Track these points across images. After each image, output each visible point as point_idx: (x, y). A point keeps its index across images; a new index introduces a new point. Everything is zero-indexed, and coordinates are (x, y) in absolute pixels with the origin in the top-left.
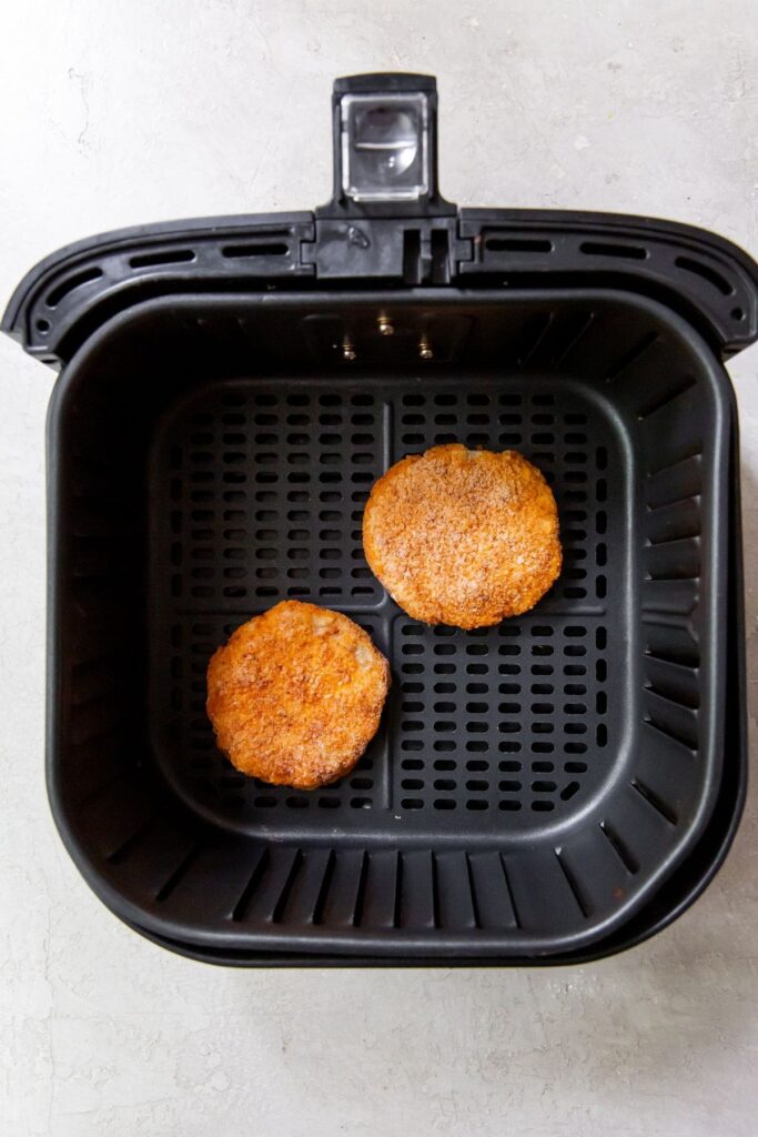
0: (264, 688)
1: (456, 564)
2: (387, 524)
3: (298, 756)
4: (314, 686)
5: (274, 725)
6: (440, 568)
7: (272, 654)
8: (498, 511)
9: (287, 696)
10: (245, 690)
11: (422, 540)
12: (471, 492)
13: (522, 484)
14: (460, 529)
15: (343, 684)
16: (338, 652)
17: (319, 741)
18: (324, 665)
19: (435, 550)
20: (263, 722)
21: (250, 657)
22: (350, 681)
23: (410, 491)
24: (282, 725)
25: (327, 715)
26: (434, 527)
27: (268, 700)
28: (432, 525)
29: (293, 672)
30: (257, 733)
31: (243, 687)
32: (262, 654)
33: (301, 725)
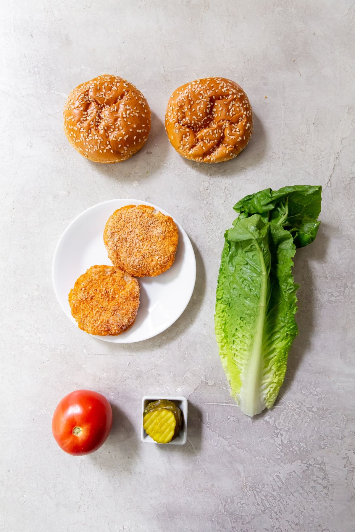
0: (92, 299)
1: (133, 251)
2: (114, 227)
3: (111, 321)
4: (111, 294)
5: (99, 312)
6: (127, 250)
7: (92, 286)
8: (156, 237)
9: (101, 300)
10: (85, 302)
11: (124, 237)
12: (148, 226)
13: (168, 230)
14: (139, 238)
15: (122, 290)
16: (118, 279)
17: (118, 313)
18: (113, 285)
19: (128, 243)
20: (94, 312)
21: (84, 289)
22: (124, 289)
23: (126, 218)
24: (102, 311)
25: (119, 303)
26: (130, 234)
27: (95, 303)
28: (130, 233)
29: (101, 290)
30: (93, 317)
31: (84, 301)
32: (88, 287)
33: (109, 309)
